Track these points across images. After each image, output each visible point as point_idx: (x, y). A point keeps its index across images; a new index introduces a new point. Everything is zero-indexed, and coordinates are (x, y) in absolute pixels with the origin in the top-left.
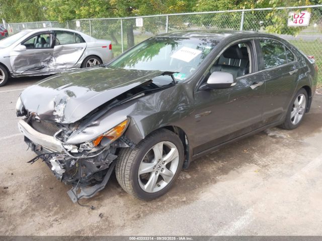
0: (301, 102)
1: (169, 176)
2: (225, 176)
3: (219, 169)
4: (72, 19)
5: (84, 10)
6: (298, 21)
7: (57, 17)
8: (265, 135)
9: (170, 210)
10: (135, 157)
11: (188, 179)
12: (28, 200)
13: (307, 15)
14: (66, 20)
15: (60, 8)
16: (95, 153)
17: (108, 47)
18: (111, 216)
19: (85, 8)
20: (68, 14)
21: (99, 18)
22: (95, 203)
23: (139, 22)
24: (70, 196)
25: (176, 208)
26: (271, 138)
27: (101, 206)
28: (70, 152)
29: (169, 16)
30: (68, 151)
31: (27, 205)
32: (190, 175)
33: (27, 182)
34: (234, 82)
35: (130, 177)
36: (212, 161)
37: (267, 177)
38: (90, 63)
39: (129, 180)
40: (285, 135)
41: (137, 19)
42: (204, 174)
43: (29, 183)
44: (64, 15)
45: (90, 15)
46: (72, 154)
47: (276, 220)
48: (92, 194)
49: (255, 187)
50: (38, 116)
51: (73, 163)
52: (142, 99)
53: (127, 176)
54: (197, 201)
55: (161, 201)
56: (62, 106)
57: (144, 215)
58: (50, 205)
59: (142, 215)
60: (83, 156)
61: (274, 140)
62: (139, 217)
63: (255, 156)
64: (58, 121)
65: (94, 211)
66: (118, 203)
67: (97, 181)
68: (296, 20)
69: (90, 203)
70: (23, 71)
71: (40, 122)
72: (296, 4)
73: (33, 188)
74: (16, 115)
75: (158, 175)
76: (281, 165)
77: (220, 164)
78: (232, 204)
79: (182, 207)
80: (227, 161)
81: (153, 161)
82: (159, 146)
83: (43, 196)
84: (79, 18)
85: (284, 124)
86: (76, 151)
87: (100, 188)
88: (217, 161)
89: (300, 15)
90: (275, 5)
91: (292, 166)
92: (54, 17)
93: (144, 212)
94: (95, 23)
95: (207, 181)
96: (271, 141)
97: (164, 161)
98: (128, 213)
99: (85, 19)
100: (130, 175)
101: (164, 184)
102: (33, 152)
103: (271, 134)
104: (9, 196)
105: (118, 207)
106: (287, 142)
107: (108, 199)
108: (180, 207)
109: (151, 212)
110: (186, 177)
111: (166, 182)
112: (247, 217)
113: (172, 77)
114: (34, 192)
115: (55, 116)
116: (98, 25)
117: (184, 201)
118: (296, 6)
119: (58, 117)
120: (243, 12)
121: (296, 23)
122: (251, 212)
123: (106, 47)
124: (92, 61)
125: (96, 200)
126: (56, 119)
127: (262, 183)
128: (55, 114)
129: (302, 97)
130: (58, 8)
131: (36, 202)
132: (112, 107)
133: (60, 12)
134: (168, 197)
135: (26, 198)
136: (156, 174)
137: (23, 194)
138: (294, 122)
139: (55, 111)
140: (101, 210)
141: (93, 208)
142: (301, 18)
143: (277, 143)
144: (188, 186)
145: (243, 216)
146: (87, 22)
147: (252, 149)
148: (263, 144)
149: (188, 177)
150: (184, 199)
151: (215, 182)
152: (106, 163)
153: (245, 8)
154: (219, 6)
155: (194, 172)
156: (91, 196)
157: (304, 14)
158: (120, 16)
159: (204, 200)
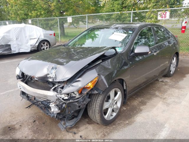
0: (174, 61)
1: (117, 109)
2: (145, 106)
3: (140, 102)
4: (26, 19)
5: (34, 13)
6: (163, 17)
7: (16, 18)
8: (158, 81)
9: (121, 129)
10: (102, 99)
11: (125, 110)
12: (31, 132)
13: (168, 14)
14: (22, 19)
15: (19, 12)
16: (78, 98)
17: (53, 35)
18: (88, 137)
19: (35, 12)
20: (23, 16)
21: (43, 18)
22: (75, 130)
23: (70, 19)
24: (59, 127)
25: (124, 128)
26: (161, 83)
27: (79, 131)
28: (63, 99)
29: (88, 16)
30: (62, 98)
31: (32, 136)
32: (125, 107)
33: (27, 121)
34: (150, 51)
35: (99, 111)
36: (134, 98)
37: (168, 105)
38: (43, 45)
39: (99, 113)
40: (168, 80)
41: (68, 18)
42: (133, 106)
43: (28, 121)
44: (21, 17)
45: (37, 16)
46: (64, 100)
47: (183, 129)
48: (73, 124)
49: (164, 111)
50: (36, 78)
51: (64, 105)
52: (101, 64)
53: (97, 111)
54: (135, 122)
55: (114, 124)
56: (54, 71)
57: (107, 134)
58: (47, 134)
59: (106, 134)
60: (71, 101)
61: (163, 83)
62: (105, 136)
63: (157, 93)
64: (51, 80)
65: (76, 135)
66: (89, 128)
67: (75, 116)
68: (162, 16)
69: (71, 130)
70: (1, 52)
71: (34, 82)
72: (162, 8)
73: (32, 124)
74: (16, 78)
75: (112, 109)
76: (173, 97)
77: (140, 99)
78: (155, 122)
79: (128, 127)
80: (142, 97)
81: (109, 100)
82: (113, 91)
83: (40, 128)
84: (30, 18)
85: (167, 74)
86: (67, 98)
87: (77, 120)
88: (137, 98)
89: (164, 14)
90: (151, 8)
91: (179, 97)
92: (14, 18)
93: (106, 132)
94: (41, 21)
95: (136, 110)
96: (162, 84)
97: (115, 100)
98: (97, 134)
99: (34, 19)
100: (99, 110)
101: (114, 114)
102: (28, 101)
103: (160, 80)
104: (17, 131)
105: (90, 130)
106: (171, 84)
107: (82, 126)
108: (126, 127)
109: (111, 132)
110: (123, 109)
111: (116, 113)
112: (167, 129)
113: (115, 50)
114: (33, 126)
115: (48, 77)
116: (43, 22)
117: (128, 123)
118: (162, 9)
119: (50, 78)
120: (132, 13)
121: (162, 18)
122: (167, 126)
123: (52, 35)
124: (44, 43)
125: (75, 128)
126: (49, 79)
127: (167, 109)
128: (48, 76)
129: (175, 58)
130: (17, 12)
131: (37, 132)
132: (86, 69)
133: (18, 15)
134: (117, 122)
135: (30, 131)
136: (111, 108)
137: (27, 129)
138: (171, 73)
139: (49, 74)
140: (80, 134)
141: (75, 134)
142: (165, 15)
143: (166, 85)
144: (127, 114)
145: (164, 128)
146: (36, 21)
147: (153, 89)
148: (159, 86)
149: (125, 109)
150: (127, 122)
151: (141, 110)
152: (84, 104)
153: (133, 11)
154: (115, 9)
155: (127, 105)
156: (73, 126)
157: (166, 13)
158: (57, 16)
159: (139, 121)
